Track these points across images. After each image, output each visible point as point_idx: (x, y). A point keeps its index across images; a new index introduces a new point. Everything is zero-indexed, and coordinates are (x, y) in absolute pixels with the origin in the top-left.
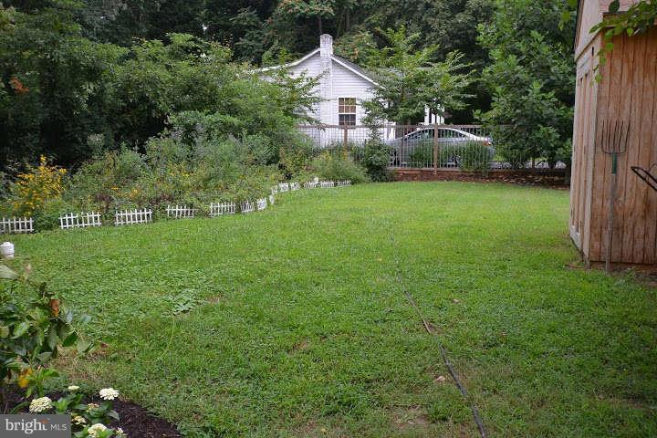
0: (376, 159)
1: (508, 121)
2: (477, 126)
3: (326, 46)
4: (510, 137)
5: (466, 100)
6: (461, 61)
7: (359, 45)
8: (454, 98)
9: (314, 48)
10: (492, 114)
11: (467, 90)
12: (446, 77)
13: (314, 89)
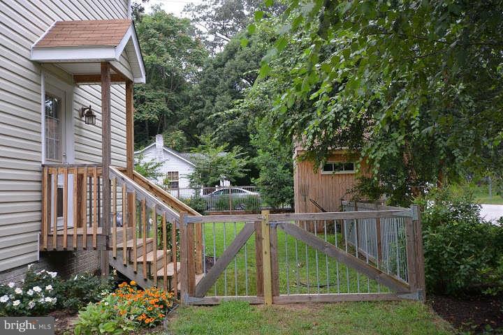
0: (199, 206)
1: (268, 184)
2: (252, 187)
3: (159, 141)
4: (270, 192)
5: (245, 172)
6: (242, 151)
7: (176, 138)
8: (239, 171)
9: (151, 143)
10: (260, 180)
11: (245, 167)
12: (234, 160)
13: (157, 168)
